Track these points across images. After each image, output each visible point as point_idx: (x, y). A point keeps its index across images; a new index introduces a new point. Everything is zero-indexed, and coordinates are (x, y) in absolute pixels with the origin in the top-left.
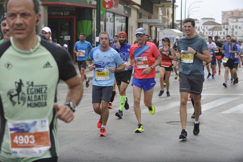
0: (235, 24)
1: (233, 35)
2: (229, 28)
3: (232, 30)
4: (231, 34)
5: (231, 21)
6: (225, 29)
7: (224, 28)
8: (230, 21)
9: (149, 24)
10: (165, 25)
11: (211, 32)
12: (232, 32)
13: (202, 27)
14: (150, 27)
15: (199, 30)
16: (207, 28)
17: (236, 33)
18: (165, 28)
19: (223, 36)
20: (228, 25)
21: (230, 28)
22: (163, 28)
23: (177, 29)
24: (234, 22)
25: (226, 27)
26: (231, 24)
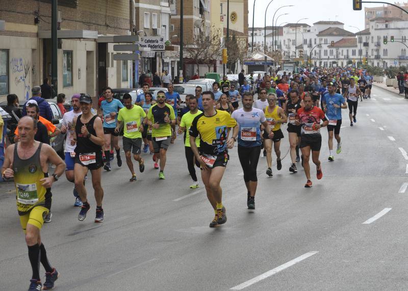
0: (383, 34)
1: (378, 57)
2: (370, 42)
3: (375, 46)
4: (375, 53)
5: (374, 28)
6: (362, 45)
7: (360, 42)
8: (372, 27)
11: (334, 50)
12: (377, 50)
13: (315, 39)
15: (310, 46)
16: (326, 41)
17: (385, 51)
19: (357, 59)
20: (367, 36)
21: (372, 42)
24: (381, 29)
25: (364, 41)
26: (374, 33)
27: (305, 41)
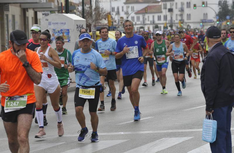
1: (182, 21)
2: (174, 7)
3: (180, 11)
4: (179, 18)
6: (167, 10)
7: (165, 8)
9: (20, 6)
10: (53, 7)
11: (141, 16)
12: (181, 15)
13: (123, 7)
14: (24, 11)
15: (118, 13)
16: (133, 9)
17: (189, 16)
18: (52, 12)
19: (163, 24)
20: (172, 2)
21: (176, 8)
22: (49, 12)
23: (75, 13)
25: (168, 7)
27: (113, 9)
